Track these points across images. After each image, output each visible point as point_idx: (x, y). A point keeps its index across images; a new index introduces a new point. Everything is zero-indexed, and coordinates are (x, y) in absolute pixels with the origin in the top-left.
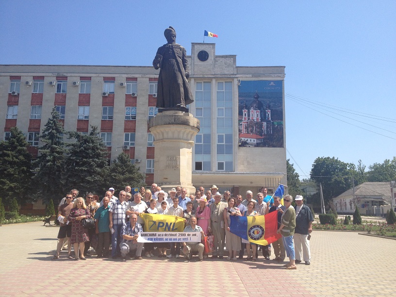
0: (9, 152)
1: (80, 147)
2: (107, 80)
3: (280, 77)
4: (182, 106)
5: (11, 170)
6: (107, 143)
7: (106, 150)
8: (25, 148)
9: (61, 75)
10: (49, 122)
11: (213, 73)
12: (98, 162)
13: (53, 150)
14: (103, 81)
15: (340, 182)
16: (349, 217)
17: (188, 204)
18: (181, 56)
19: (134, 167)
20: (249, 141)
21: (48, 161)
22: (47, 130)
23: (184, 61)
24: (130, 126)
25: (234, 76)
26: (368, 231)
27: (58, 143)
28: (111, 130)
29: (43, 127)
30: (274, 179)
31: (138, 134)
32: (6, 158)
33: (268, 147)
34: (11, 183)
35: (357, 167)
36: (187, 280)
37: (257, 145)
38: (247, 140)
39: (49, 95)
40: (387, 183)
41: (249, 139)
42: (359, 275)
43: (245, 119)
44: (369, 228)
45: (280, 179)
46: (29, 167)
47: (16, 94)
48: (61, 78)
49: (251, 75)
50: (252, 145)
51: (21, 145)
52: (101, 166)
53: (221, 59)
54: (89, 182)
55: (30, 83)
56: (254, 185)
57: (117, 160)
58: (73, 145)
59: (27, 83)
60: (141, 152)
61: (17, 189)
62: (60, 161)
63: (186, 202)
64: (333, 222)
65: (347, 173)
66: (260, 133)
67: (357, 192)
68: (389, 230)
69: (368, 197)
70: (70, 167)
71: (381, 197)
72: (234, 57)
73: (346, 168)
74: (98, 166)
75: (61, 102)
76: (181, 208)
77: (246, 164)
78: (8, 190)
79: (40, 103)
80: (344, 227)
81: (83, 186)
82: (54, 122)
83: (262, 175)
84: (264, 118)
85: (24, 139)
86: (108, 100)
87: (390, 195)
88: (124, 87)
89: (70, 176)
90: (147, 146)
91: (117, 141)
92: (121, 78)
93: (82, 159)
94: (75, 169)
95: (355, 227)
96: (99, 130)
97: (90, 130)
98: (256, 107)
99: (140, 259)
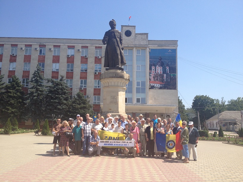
0: (11, 90)
1: (54, 88)
2: (70, 47)
3: (175, 47)
4: (120, 67)
5: (12, 101)
6: (70, 86)
7: (69, 90)
8: (21, 88)
9: (42, 44)
10: (35, 73)
11: (134, 44)
12: (64, 97)
13: (37, 90)
14: (67, 48)
15: (210, 111)
16: (216, 132)
17: (126, 125)
18: (119, 37)
19: (86, 100)
20: (155, 86)
21: (35, 96)
22: (34, 77)
23: (121, 40)
24: (84, 75)
25: (147, 46)
26: (228, 141)
27: (40, 85)
28: (72, 78)
29: (31, 76)
30: (171, 109)
31: (88, 81)
32: (9, 94)
33: (167, 89)
34: (12, 109)
35: (220, 101)
36: (129, 168)
37: (161, 88)
38: (154, 85)
39: (35, 56)
40: (239, 111)
41: (155, 85)
42: (225, 167)
43: (153, 72)
44: (228, 139)
45: (174, 109)
46: (23, 100)
47: (15, 55)
48: (42, 46)
49: (157, 46)
50: (157, 88)
51: (18, 86)
52: (66, 99)
53: (139, 36)
54: (59, 109)
55: (24, 49)
56: (158, 112)
57: (75, 96)
58: (49, 87)
59: (21, 48)
60: (90, 91)
61: (16, 113)
62: (42, 96)
63: (125, 124)
64: (207, 135)
65: (214, 105)
66: (163, 81)
67: (221, 117)
68: (240, 141)
69: (227, 120)
70: (48, 100)
71: (235, 120)
72: (147, 34)
73: (214, 102)
74: (64, 100)
75: (42, 60)
76: (123, 127)
77: (153, 99)
78: (10, 113)
79: (29, 61)
80: (214, 138)
81: (56, 111)
82: (38, 73)
83: (163, 106)
84: (164, 72)
85: (20, 82)
86: (70, 60)
87: (241, 119)
88: (80, 52)
89: (47, 105)
90: (94, 88)
91: (76, 85)
92: (78, 46)
93: (55, 95)
94: (51, 101)
95: (220, 139)
96: (65, 78)
97: (60, 78)
98: (160, 65)
99: (100, 156)
